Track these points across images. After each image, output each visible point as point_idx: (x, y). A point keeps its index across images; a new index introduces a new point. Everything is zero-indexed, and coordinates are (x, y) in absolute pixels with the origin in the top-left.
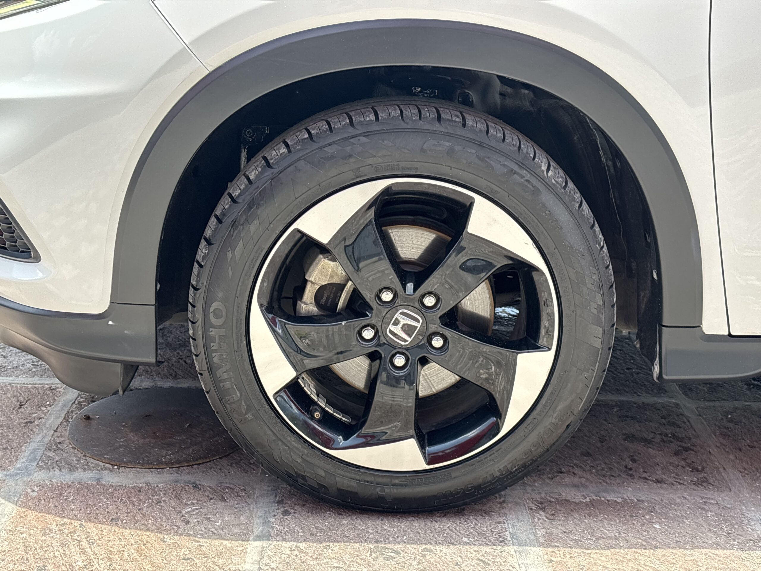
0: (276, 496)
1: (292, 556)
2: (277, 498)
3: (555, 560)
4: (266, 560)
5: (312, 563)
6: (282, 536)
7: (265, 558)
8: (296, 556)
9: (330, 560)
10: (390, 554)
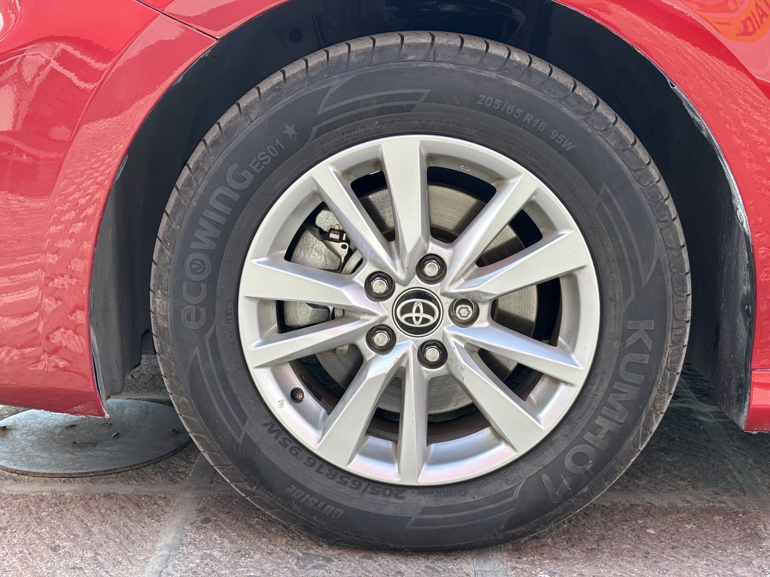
0: (199, 504)
1: (202, 565)
2: (200, 505)
3: (521, 567)
4: (170, 569)
5: (223, 572)
6: (194, 545)
7: (170, 568)
8: (207, 564)
9: (246, 569)
10: (320, 562)
